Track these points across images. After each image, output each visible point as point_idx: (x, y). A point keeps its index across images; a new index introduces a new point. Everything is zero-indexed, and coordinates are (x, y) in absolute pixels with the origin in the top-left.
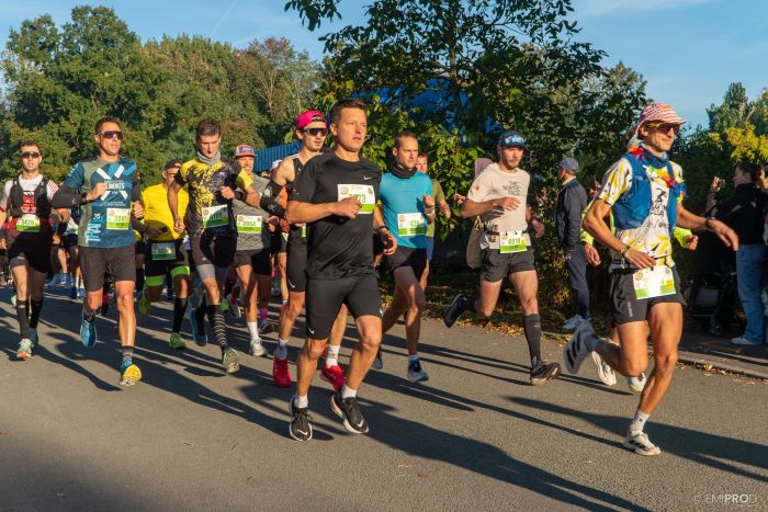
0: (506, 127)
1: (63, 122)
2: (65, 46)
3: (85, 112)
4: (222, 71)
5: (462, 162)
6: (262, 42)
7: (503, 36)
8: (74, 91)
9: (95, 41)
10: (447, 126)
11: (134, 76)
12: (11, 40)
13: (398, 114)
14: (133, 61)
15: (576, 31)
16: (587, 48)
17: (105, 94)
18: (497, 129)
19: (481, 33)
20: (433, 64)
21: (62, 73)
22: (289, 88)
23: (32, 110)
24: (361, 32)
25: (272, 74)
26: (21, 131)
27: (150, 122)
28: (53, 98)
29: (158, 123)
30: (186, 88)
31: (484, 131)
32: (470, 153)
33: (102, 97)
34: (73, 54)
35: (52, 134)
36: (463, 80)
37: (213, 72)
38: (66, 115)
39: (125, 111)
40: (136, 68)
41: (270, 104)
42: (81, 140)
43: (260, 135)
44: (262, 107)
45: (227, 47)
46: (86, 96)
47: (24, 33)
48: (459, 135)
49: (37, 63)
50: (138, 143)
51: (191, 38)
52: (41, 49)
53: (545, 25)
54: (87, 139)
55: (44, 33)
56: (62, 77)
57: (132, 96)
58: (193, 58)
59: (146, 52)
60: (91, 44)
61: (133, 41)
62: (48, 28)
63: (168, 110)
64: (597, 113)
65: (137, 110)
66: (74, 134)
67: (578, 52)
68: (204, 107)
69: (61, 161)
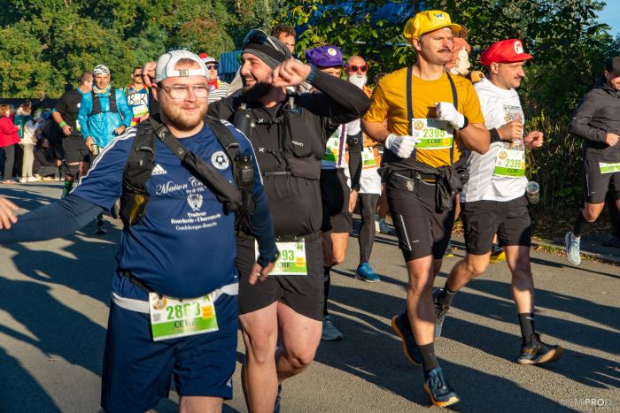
1: (36, 20)
3: (57, 10)
27: (121, 21)
29: (129, 21)
35: (24, 31)
38: (38, 13)
39: (97, 10)
41: (239, 4)
42: (52, 37)
43: (229, 33)
44: (231, 7)
50: (109, 41)
54: (58, 36)
63: (138, 9)
65: (109, 9)
66: (45, 32)
68: (174, 6)
69: (32, 57)
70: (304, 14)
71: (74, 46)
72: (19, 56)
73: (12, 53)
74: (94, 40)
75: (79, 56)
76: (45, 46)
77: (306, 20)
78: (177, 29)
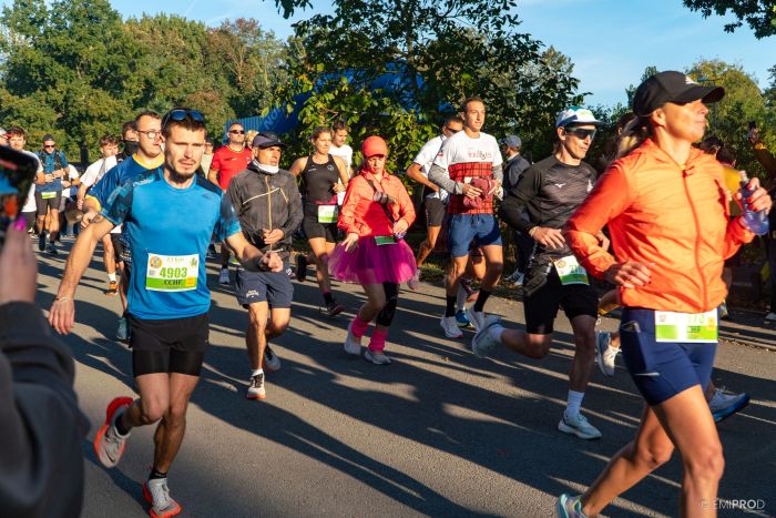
0: (457, 106)
1: (51, 90)
2: (53, 21)
3: (71, 81)
4: (197, 47)
5: (419, 137)
6: (233, 21)
7: (454, 27)
8: (60, 62)
9: (81, 17)
10: (405, 105)
11: (116, 50)
12: (3, 15)
13: (362, 95)
14: (116, 37)
15: (517, 24)
16: (527, 39)
17: (89, 66)
18: (448, 107)
19: (434, 24)
20: (392, 49)
21: (50, 46)
22: (257, 64)
23: (23, 79)
24: (329, 20)
25: (242, 51)
26: (11, 98)
27: (130, 92)
28: (41, 69)
29: (138, 93)
30: (164, 61)
31: (437, 110)
32: (426, 129)
33: (86, 69)
34: (60, 29)
35: (40, 101)
36: (419, 65)
37: (188, 47)
38: (53, 84)
39: (107, 81)
40: (118, 43)
41: (240, 78)
42: (66, 107)
43: (231, 105)
44: (233, 81)
45: (201, 25)
46: (72, 67)
47: (16, 9)
48: (416, 113)
49: (28, 36)
50: (119, 111)
51: (168, 16)
52: (31, 24)
53: (491, 19)
54: (72, 106)
55: (34, 9)
56: (50, 49)
57: (114, 68)
58: (170, 35)
59: (128, 29)
60: (77, 20)
61: (115, 18)
62: (38, 5)
63: (147, 81)
64: (535, 96)
65: (119, 81)
66: (60, 102)
67: (519, 42)
68: (179, 79)
69: (48, 125)
70: (309, 82)
71: (87, 115)
72: (36, 124)
73: (29, 121)
74: (106, 109)
75: (92, 124)
76: (60, 115)
77: (311, 88)
78: (181, 100)
